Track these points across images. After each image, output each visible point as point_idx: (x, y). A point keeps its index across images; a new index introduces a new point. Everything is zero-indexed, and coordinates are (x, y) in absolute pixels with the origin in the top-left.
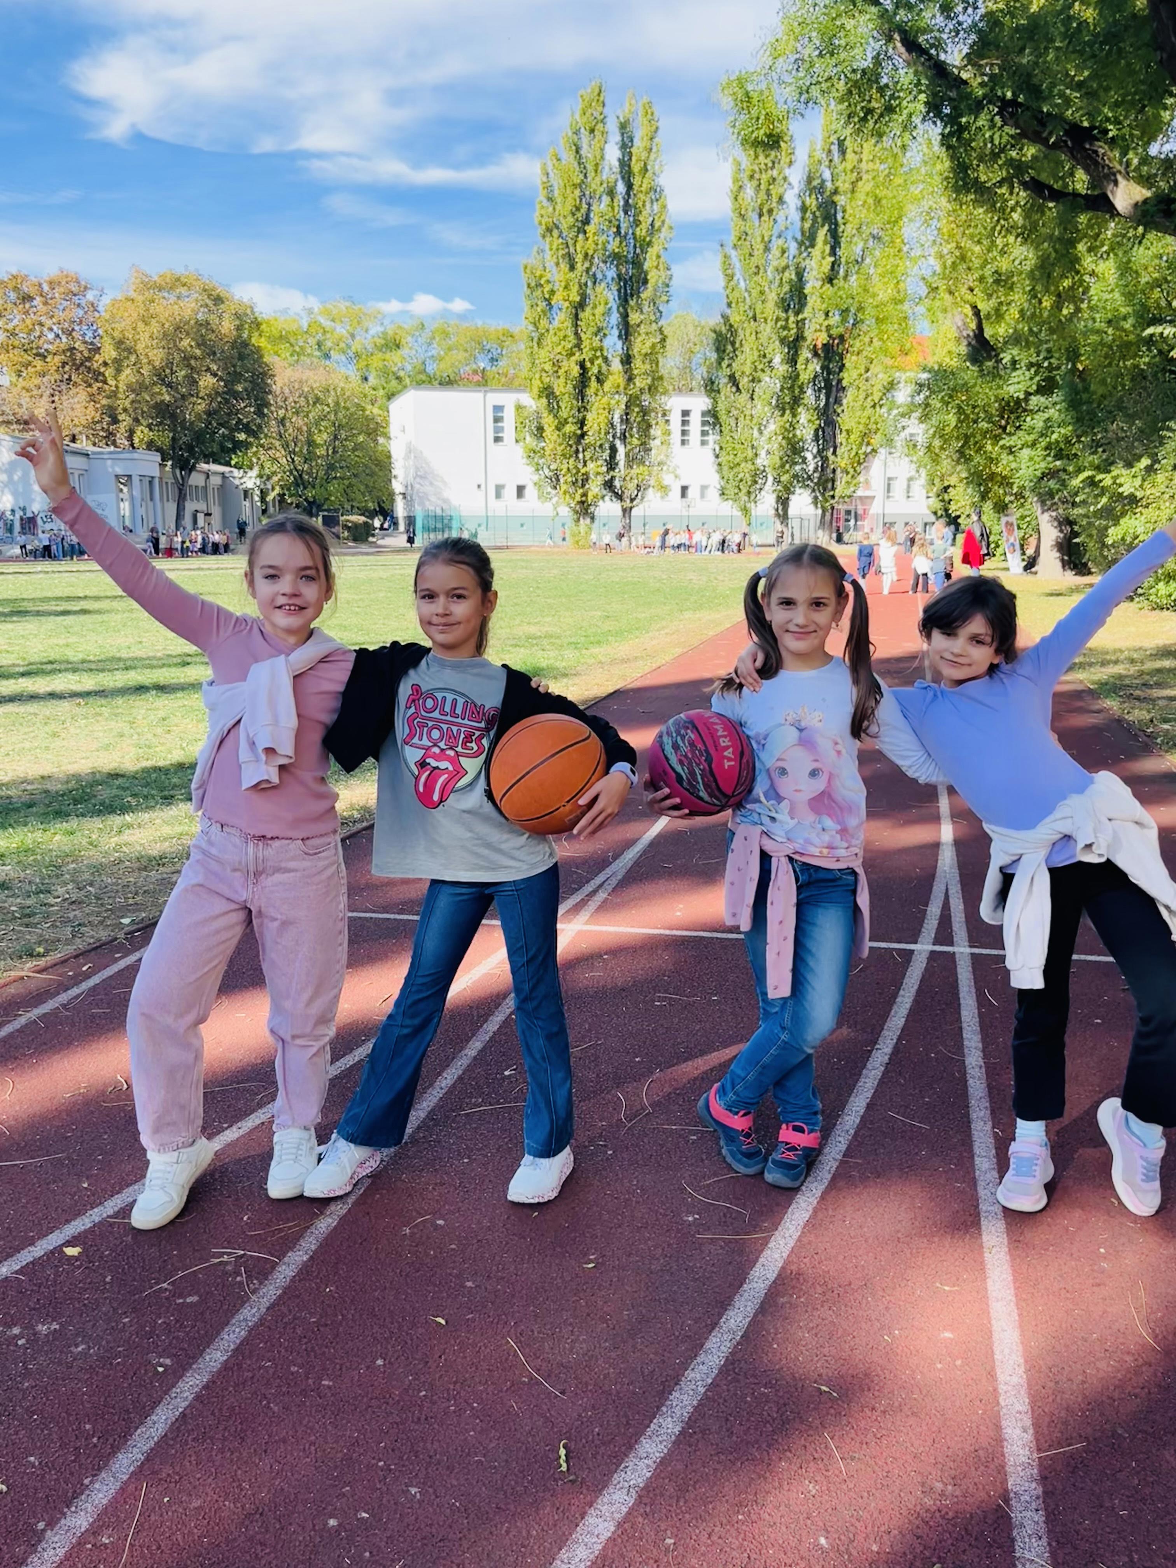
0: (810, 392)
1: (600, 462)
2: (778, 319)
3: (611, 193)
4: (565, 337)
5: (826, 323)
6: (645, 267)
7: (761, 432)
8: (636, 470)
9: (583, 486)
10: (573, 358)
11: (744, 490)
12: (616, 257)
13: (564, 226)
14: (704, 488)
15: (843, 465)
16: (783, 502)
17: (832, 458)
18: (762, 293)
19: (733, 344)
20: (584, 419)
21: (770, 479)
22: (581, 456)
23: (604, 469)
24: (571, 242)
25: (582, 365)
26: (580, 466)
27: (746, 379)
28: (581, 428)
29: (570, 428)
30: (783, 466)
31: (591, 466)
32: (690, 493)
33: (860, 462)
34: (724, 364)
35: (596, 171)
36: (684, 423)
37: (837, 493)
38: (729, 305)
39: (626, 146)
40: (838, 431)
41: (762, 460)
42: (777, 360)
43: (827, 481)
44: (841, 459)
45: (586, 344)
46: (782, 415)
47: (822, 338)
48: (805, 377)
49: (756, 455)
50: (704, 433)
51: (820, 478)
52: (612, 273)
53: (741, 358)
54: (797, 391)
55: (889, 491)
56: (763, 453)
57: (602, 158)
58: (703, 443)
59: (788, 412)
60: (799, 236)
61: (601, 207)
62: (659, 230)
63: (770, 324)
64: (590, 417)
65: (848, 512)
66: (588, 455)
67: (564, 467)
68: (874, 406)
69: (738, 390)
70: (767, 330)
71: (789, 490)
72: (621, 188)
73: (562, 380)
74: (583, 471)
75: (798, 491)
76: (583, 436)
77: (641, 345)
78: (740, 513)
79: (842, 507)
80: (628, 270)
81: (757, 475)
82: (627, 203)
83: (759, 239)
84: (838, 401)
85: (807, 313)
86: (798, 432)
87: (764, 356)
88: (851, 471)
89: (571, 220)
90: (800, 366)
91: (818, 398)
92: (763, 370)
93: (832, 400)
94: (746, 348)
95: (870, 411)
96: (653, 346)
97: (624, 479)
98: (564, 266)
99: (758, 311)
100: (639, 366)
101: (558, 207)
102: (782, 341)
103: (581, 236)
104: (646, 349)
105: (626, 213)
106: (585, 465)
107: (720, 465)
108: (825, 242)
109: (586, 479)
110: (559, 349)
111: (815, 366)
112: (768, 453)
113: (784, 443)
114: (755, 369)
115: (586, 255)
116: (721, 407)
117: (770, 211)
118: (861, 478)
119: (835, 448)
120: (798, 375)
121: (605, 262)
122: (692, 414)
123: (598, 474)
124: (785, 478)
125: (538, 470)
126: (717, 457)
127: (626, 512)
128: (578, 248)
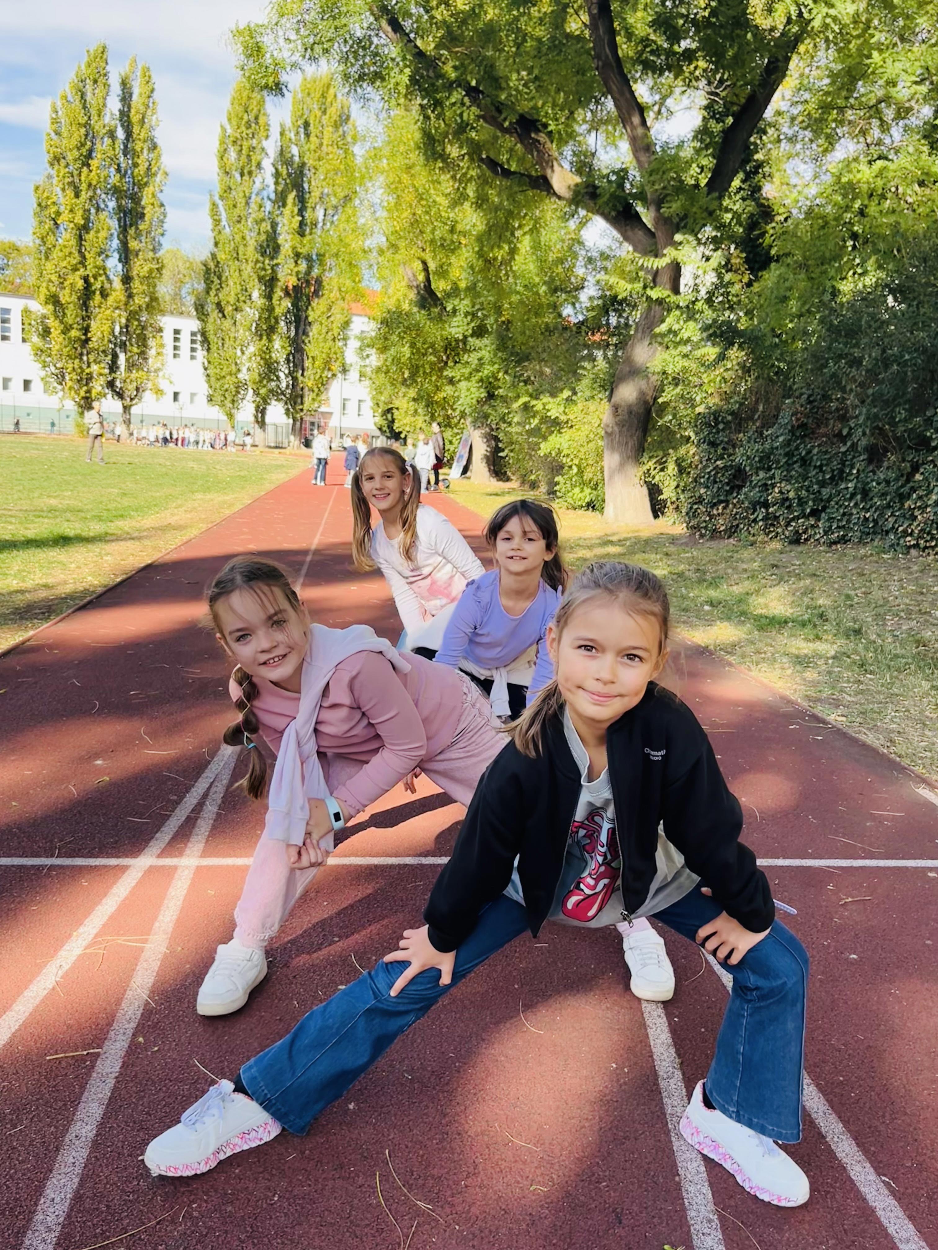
0: (282, 324)
1: (102, 365)
2: (257, 261)
3: (112, 134)
4: (70, 253)
5: (296, 269)
6: (143, 203)
7: (243, 353)
8: (134, 374)
9: (87, 384)
10: (78, 273)
11: (229, 399)
12: (116, 191)
13: (70, 157)
14: (193, 395)
15: (310, 385)
16: (261, 411)
17: (301, 379)
18: (243, 238)
19: (219, 278)
20: (88, 326)
21: (251, 392)
22: (85, 358)
23: (107, 371)
24: (76, 173)
25: (86, 279)
26: (84, 366)
27: (230, 308)
28: (85, 334)
29: (74, 333)
30: (261, 382)
31: (95, 368)
32: (180, 397)
33: (323, 384)
34: (212, 293)
35: (99, 116)
36: (176, 340)
37: (306, 406)
38: (216, 244)
39: (126, 98)
40: (305, 357)
41: (243, 375)
42: (255, 295)
43: (296, 396)
44: (308, 380)
45: (90, 262)
46: (261, 340)
47: (292, 281)
48: (279, 311)
49: (239, 370)
50: (193, 350)
51: (291, 394)
52: (112, 204)
53: (226, 290)
54: (273, 321)
55: (344, 409)
56: (244, 369)
57: (105, 105)
58: (193, 358)
59: (265, 337)
60: (273, 196)
61: (103, 146)
62: (155, 174)
63: (251, 264)
64: (94, 325)
65: (312, 424)
66: (92, 357)
67: (70, 366)
68: (334, 340)
69: (224, 316)
70: (248, 269)
71: (265, 401)
72: (120, 134)
73: (67, 291)
74: (87, 371)
75: (274, 402)
76: (87, 340)
77: (140, 268)
78: (225, 418)
79: (308, 419)
80: (127, 203)
81: (239, 387)
82: (126, 147)
83: (241, 195)
84: (305, 333)
85: (280, 259)
86: (273, 355)
87: (246, 290)
88: (316, 390)
89: (76, 153)
90: (275, 301)
91: (289, 330)
92: (245, 302)
93: (301, 332)
94: (231, 283)
95: (331, 343)
96: (151, 271)
97: (125, 381)
98: (70, 193)
99: (240, 253)
100: (136, 285)
101: (64, 141)
102: (260, 279)
103: (85, 169)
104: (144, 272)
105: (125, 155)
106: (89, 366)
107: (208, 375)
108: (294, 204)
109: (90, 378)
110: (64, 264)
111: (287, 303)
112: (249, 370)
113: (262, 362)
114: (238, 301)
115: (90, 185)
116: (210, 327)
117: (250, 173)
118: (323, 397)
119: (303, 370)
120: (273, 309)
121: (107, 194)
122: (182, 333)
123: (101, 375)
124: (263, 391)
125: (44, 367)
126: (206, 369)
127: (126, 409)
128: (83, 178)
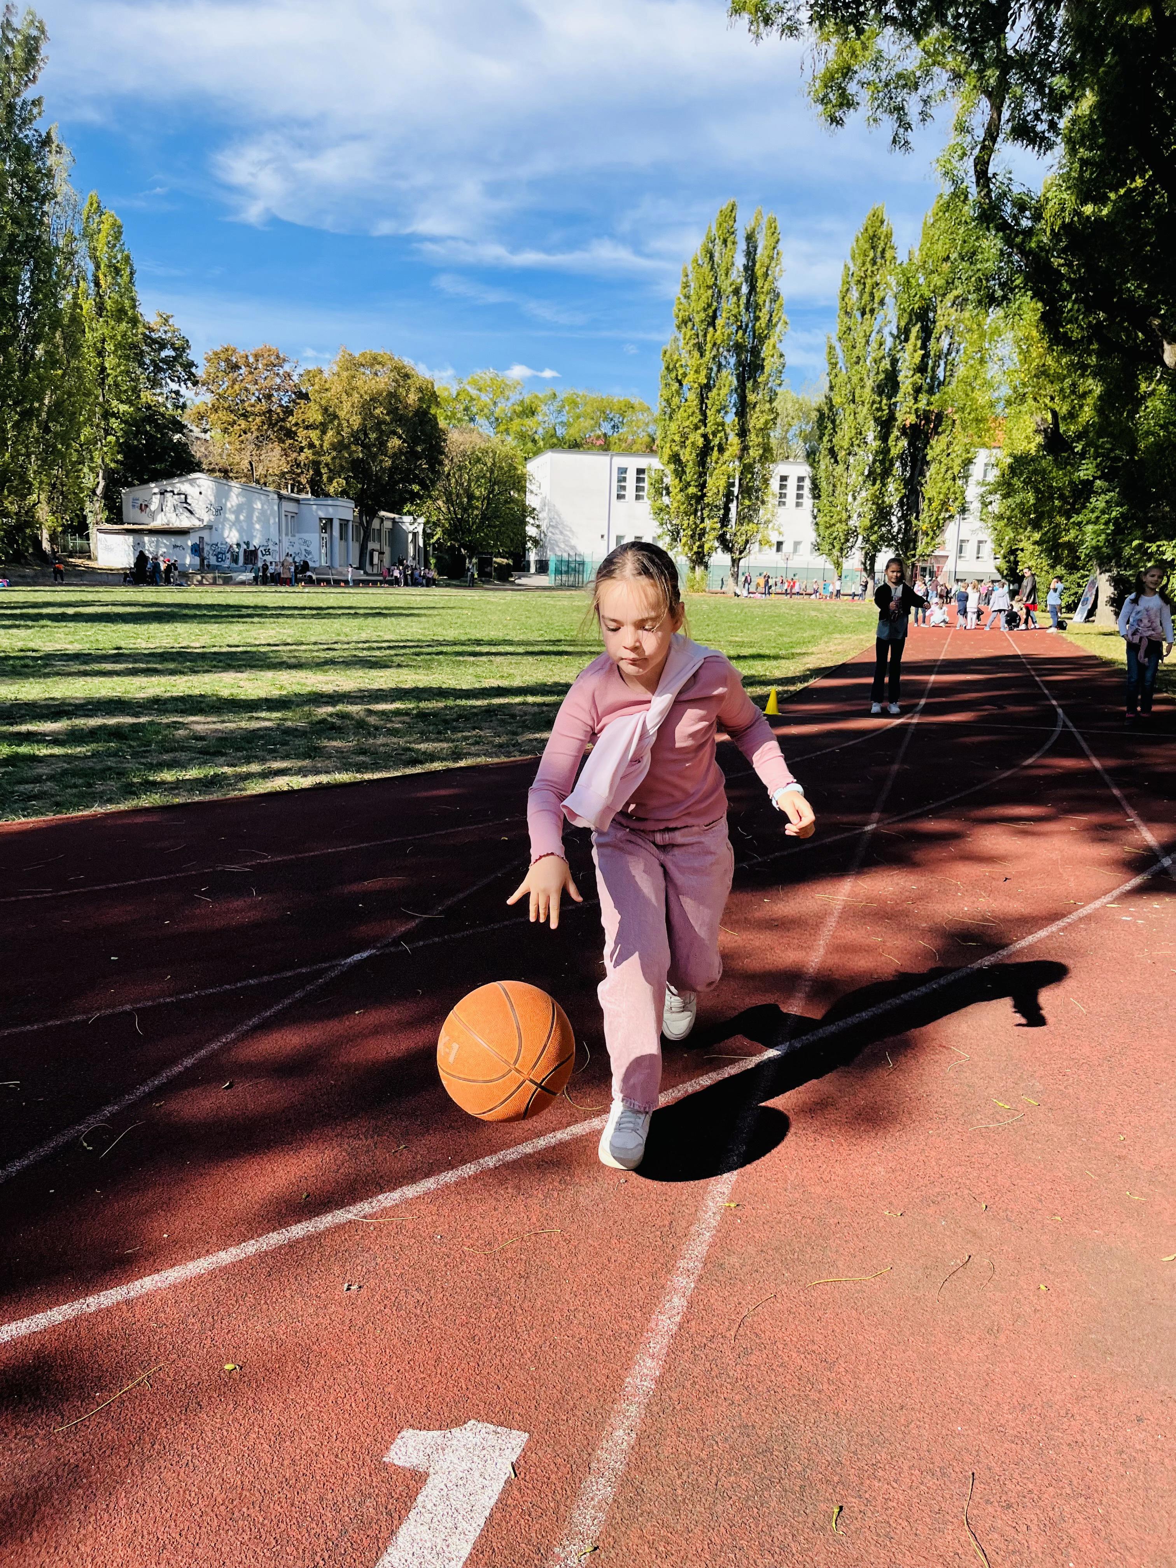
0: (898, 464)
1: (716, 520)
2: (874, 402)
3: (737, 292)
4: (693, 413)
5: (915, 407)
6: (762, 355)
7: (855, 499)
8: (745, 528)
9: (700, 539)
10: (699, 431)
11: (837, 547)
12: (738, 348)
13: (697, 319)
14: (797, 544)
15: (924, 528)
16: (870, 559)
17: (914, 522)
18: (861, 380)
19: (833, 422)
20: (705, 482)
21: (860, 538)
22: (699, 514)
23: (718, 525)
24: (701, 334)
25: (705, 436)
26: (698, 522)
27: (844, 453)
28: (701, 490)
29: (692, 490)
30: (872, 527)
31: (708, 523)
32: (784, 547)
33: (938, 527)
34: (826, 439)
35: (727, 275)
36: (782, 487)
37: (919, 551)
38: (831, 388)
39: (751, 254)
40: (921, 499)
41: (854, 522)
42: (870, 436)
43: (910, 541)
44: (923, 523)
45: (710, 419)
46: (874, 484)
47: (911, 419)
48: (894, 452)
49: (849, 517)
50: (799, 496)
51: (903, 539)
52: (733, 361)
53: (840, 434)
54: (887, 465)
55: (961, 552)
56: (855, 516)
57: (733, 264)
58: (798, 505)
59: (878, 482)
60: (895, 332)
61: (728, 305)
62: (776, 325)
63: (867, 406)
64: (710, 481)
65: (924, 569)
66: (706, 513)
67: (686, 523)
68: (954, 479)
69: (836, 462)
70: (864, 411)
71: (877, 550)
72: (745, 289)
73: (688, 449)
74: (701, 526)
75: (884, 549)
76: (704, 495)
77: (756, 420)
78: (832, 567)
80: (748, 357)
81: (851, 533)
82: (748, 300)
83: (862, 334)
84: (922, 474)
85: (899, 398)
86: (886, 499)
87: (861, 434)
88: (931, 533)
89: (703, 315)
90: (891, 442)
91: (904, 470)
92: (859, 446)
93: (917, 472)
94: (845, 426)
95: (950, 482)
96: (766, 422)
97: (735, 535)
98: (696, 354)
99: (857, 395)
100: (753, 439)
101: (693, 304)
102: (876, 420)
103: (711, 329)
104: (760, 425)
105: (747, 309)
106: (702, 521)
107: (817, 524)
108: (917, 338)
109: (703, 533)
110: (687, 423)
111: (904, 443)
112: (859, 516)
113: (874, 507)
114: (852, 445)
115: (715, 344)
116: (822, 474)
117: (872, 311)
118: (938, 540)
119: (918, 514)
120: (889, 450)
121: (729, 351)
122: (789, 480)
123: (714, 529)
124: (873, 538)
125: (662, 524)
126: (815, 517)
127: (735, 562)
128: (708, 339)
